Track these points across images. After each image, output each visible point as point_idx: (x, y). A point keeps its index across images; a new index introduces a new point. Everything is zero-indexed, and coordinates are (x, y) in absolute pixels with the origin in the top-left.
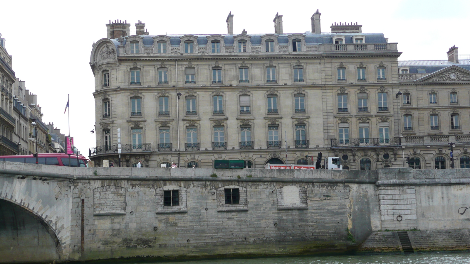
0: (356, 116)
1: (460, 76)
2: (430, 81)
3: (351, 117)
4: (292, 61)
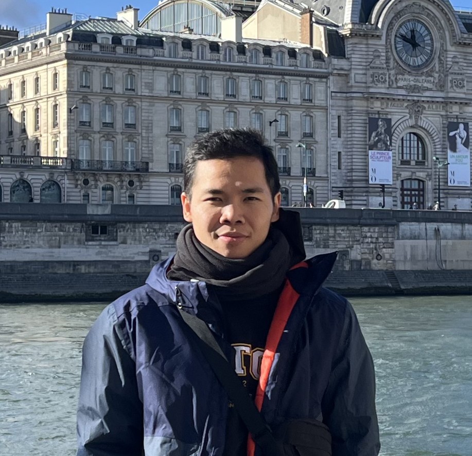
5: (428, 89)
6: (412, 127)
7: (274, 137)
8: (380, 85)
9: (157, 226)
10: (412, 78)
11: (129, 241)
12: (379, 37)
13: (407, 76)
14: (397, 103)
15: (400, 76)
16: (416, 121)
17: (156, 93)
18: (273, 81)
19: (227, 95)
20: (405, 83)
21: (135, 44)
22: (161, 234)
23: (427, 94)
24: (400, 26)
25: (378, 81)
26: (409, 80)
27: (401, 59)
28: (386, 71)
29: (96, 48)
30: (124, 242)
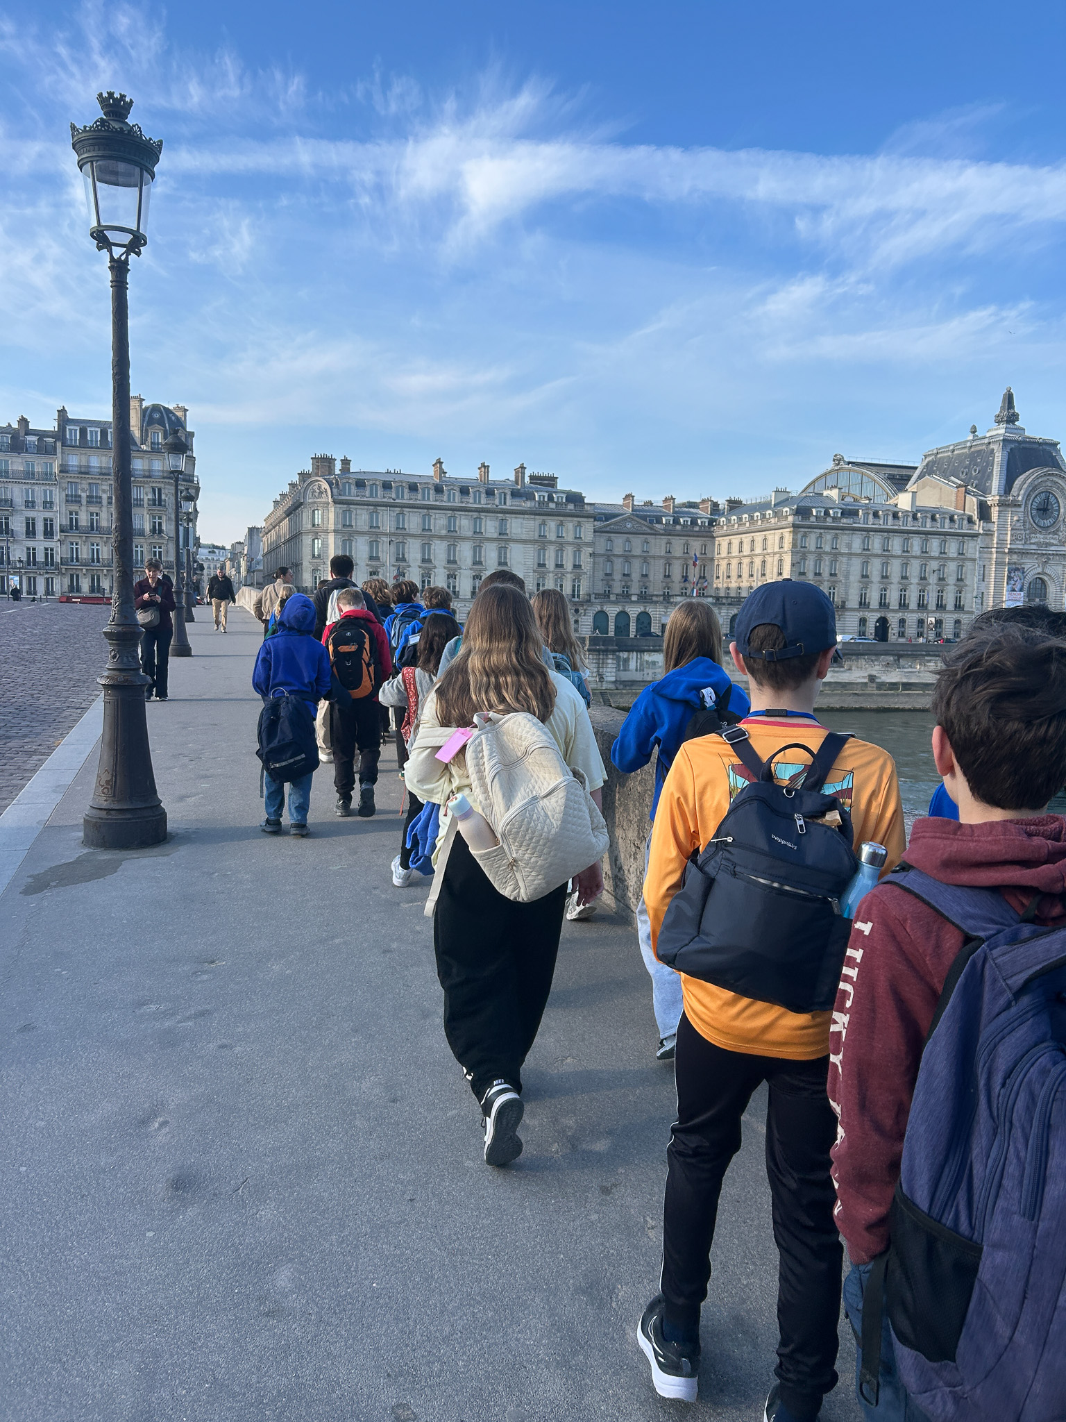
0: (553, 572)
1: (635, 526)
2: (608, 529)
3: (549, 572)
4: (499, 515)
5: (1053, 545)
6: (1039, 573)
7: (935, 582)
8: (1018, 542)
9: (873, 658)
10: (1042, 536)
11: (853, 668)
12: (1019, 506)
13: (1038, 535)
14: (1029, 556)
15: (1033, 535)
16: (1043, 569)
17: (853, 551)
18: (937, 540)
19: (904, 551)
20: (1036, 540)
21: (839, 515)
22: (876, 663)
23: (1052, 548)
24: (1036, 497)
25: (1017, 539)
26: (1040, 538)
27: (1034, 522)
28: (1023, 532)
29: (813, 519)
30: (850, 669)
